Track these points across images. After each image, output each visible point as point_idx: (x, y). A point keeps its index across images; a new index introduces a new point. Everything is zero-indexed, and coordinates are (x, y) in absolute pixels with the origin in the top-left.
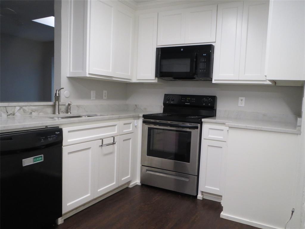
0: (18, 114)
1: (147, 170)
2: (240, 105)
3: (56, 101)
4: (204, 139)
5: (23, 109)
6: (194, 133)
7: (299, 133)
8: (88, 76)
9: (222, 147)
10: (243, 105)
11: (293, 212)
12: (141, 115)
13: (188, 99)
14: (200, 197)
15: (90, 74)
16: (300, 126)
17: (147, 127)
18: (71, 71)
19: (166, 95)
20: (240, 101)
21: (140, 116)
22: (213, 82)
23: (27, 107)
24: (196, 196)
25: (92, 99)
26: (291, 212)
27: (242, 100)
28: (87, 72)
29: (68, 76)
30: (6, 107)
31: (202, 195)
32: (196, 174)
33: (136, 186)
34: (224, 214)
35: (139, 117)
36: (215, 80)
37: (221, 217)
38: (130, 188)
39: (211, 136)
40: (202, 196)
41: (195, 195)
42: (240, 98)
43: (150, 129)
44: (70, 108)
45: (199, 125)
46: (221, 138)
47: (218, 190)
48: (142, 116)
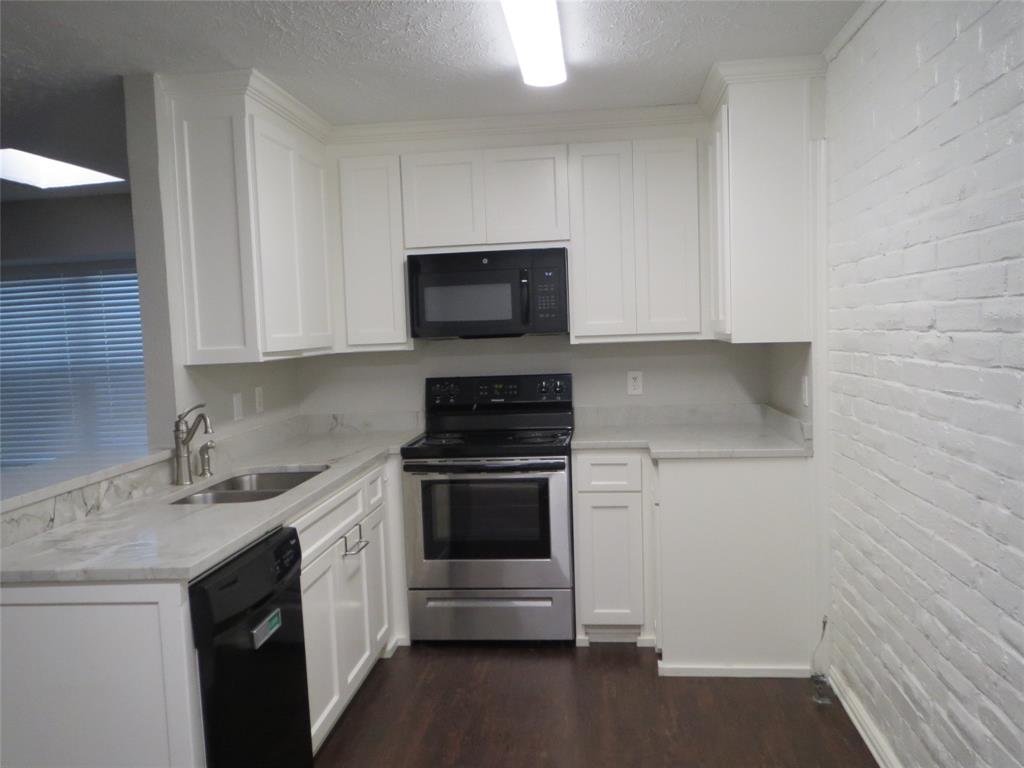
0: (105, 504)
1: (429, 599)
2: (631, 391)
3: (182, 446)
4: (580, 492)
5: (115, 486)
6: (557, 481)
7: (808, 455)
8: (262, 359)
9: (626, 507)
10: (639, 391)
11: (825, 623)
12: (396, 449)
13: (496, 386)
14: (584, 641)
15: (266, 354)
16: (810, 440)
17: (417, 479)
18: (199, 347)
19: (431, 383)
20: (630, 382)
21: (391, 452)
22: (573, 341)
23: (122, 477)
24: (574, 641)
25: (236, 419)
26: (822, 625)
27: (635, 379)
28: (261, 349)
29: (189, 363)
30: (81, 488)
31: (586, 634)
32: (569, 585)
33: (399, 649)
34: (666, 667)
35: (385, 457)
36: (577, 337)
37: (661, 673)
38: (388, 659)
39: (596, 483)
40: (587, 638)
41: (570, 637)
42: (631, 374)
43: (427, 487)
44: (208, 459)
45: (564, 459)
46: (623, 483)
47: (626, 614)
48: (398, 451)
